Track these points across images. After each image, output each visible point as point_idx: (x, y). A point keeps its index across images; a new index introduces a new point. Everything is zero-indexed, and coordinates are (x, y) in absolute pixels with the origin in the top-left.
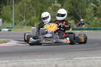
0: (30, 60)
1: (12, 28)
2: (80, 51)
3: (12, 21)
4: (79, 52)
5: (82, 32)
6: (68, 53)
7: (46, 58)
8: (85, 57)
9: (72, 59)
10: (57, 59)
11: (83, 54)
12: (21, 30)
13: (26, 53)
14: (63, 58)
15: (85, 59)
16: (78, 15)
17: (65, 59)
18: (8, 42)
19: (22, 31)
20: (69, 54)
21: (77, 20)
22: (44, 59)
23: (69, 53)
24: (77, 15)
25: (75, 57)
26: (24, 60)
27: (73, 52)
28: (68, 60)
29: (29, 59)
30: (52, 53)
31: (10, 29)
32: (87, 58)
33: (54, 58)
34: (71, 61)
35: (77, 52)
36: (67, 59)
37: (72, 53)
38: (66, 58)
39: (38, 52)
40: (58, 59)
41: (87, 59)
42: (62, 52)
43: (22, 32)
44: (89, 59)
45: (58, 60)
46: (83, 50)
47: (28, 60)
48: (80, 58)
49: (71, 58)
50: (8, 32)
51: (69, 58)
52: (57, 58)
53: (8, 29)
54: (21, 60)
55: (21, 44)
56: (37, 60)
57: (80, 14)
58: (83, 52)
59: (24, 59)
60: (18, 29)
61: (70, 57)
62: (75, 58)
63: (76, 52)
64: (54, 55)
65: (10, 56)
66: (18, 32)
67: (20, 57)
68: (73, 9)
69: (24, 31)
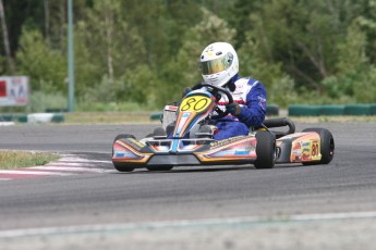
0: (131, 226)
1: (66, 111)
2: (318, 190)
3: (67, 84)
4: (315, 195)
5: (326, 121)
6: (273, 198)
7: (190, 219)
8: (336, 211)
9: (286, 221)
10: (230, 221)
11: (329, 202)
12: (100, 117)
13: (117, 199)
14: (256, 218)
15: (335, 219)
16: (313, 59)
17: (261, 222)
18: (51, 163)
19: (102, 120)
20: (275, 200)
21: (309, 79)
22: (184, 223)
23: (278, 198)
24: (308, 58)
25: (299, 213)
26: (109, 227)
27: (294, 196)
28: (274, 225)
29: (127, 221)
30: (216, 199)
31: (60, 114)
32: (342, 215)
33: (221, 217)
34: (283, 226)
35: (308, 195)
36: (270, 220)
37: (288, 197)
38: (265, 218)
39: (162, 196)
40: (237, 220)
41: (343, 220)
42: (251, 196)
43: (104, 123)
44: (352, 219)
45: (234, 225)
46: (329, 188)
47: (124, 226)
48: (317, 216)
49: (284, 217)
50: (53, 124)
51: (276, 218)
52: (232, 216)
53: (50, 115)
54: (98, 227)
55: (101, 167)
56: (158, 224)
57: (318, 56)
58: (330, 194)
59: (108, 222)
60: (87, 115)
61: (279, 214)
62: (299, 217)
63: (302, 196)
64: (219, 206)
65: (56, 211)
66: (89, 124)
67: (96, 214)
68: (290, 37)
69: (109, 121)
